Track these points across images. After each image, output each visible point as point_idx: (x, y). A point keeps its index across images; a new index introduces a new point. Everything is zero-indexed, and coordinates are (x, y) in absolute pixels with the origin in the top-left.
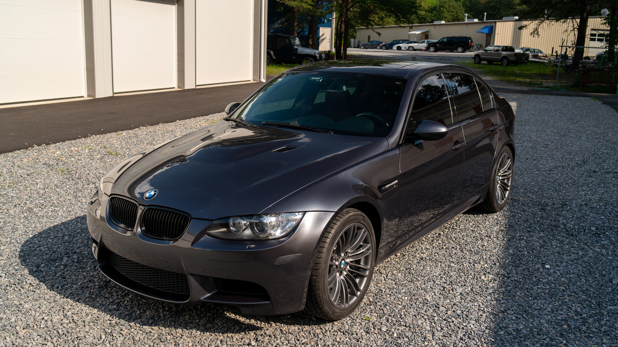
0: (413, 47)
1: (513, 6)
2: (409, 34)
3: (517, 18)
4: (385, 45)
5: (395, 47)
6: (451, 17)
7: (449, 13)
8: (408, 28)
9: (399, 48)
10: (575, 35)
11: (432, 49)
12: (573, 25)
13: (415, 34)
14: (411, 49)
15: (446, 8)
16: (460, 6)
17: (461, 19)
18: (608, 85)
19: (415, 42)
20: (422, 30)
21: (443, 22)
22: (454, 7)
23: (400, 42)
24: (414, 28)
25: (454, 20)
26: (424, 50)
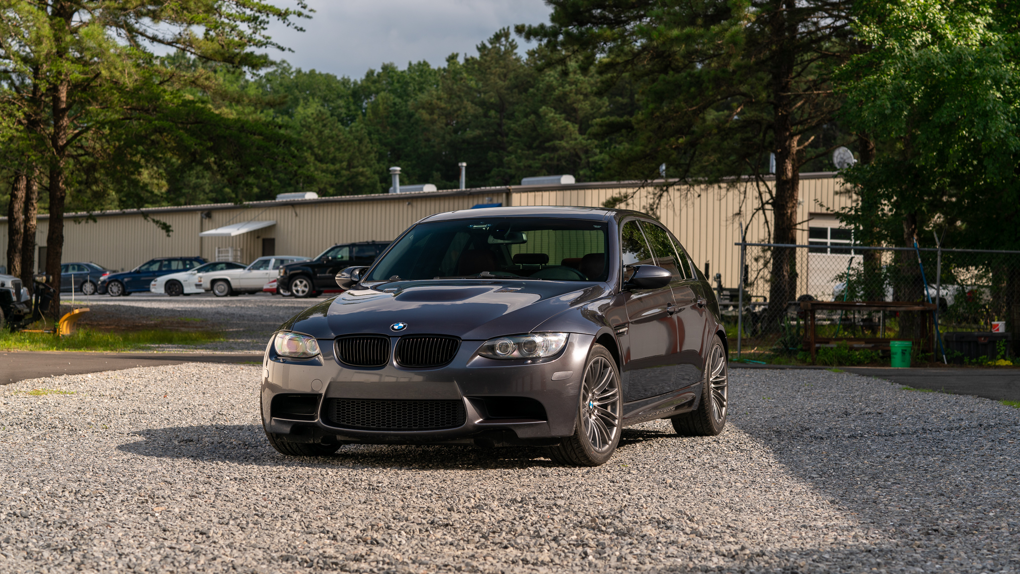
0: (226, 281)
1: (549, 140)
2: (202, 238)
3: (568, 179)
4: (115, 279)
5: (158, 285)
6: (329, 178)
7: (324, 166)
8: (198, 217)
9: (174, 288)
10: (767, 222)
11: (300, 286)
12: (760, 194)
13: (228, 237)
14: (221, 288)
15: (311, 148)
16: (361, 141)
17: (366, 185)
18: (870, 345)
19: (230, 266)
20: (249, 221)
21: (311, 196)
22: (339, 142)
23: (174, 265)
24: (216, 216)
25: (342, 189)
26: (275, 292)
